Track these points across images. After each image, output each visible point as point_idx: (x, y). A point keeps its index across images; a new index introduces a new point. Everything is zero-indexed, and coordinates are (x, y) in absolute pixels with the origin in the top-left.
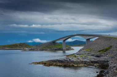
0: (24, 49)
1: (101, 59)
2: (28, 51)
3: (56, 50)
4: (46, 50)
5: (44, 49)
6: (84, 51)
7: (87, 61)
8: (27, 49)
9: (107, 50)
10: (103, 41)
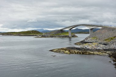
0: (36, 36)
1: (110, 47)
2: (40, 37)
3: (63, 37)
4: (55, 37)
5: (53, 36)
6: (90, 39)
7: (100, 49)
8: (38, 35)
9: (112, 39)
10: (106, 31)
